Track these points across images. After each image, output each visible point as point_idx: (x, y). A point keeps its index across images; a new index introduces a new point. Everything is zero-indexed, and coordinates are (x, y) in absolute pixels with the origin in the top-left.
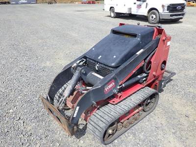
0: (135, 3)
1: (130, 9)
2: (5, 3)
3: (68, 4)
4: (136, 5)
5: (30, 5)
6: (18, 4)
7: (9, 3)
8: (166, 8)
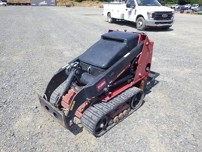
0: (127, 10)
1: (123, 15)
2: (26, 4)
3: (87, 7)
4: (127, 12)
5: (48, 7)
6: (38, 5)
7: (30, 4)
8: (151, 16)
